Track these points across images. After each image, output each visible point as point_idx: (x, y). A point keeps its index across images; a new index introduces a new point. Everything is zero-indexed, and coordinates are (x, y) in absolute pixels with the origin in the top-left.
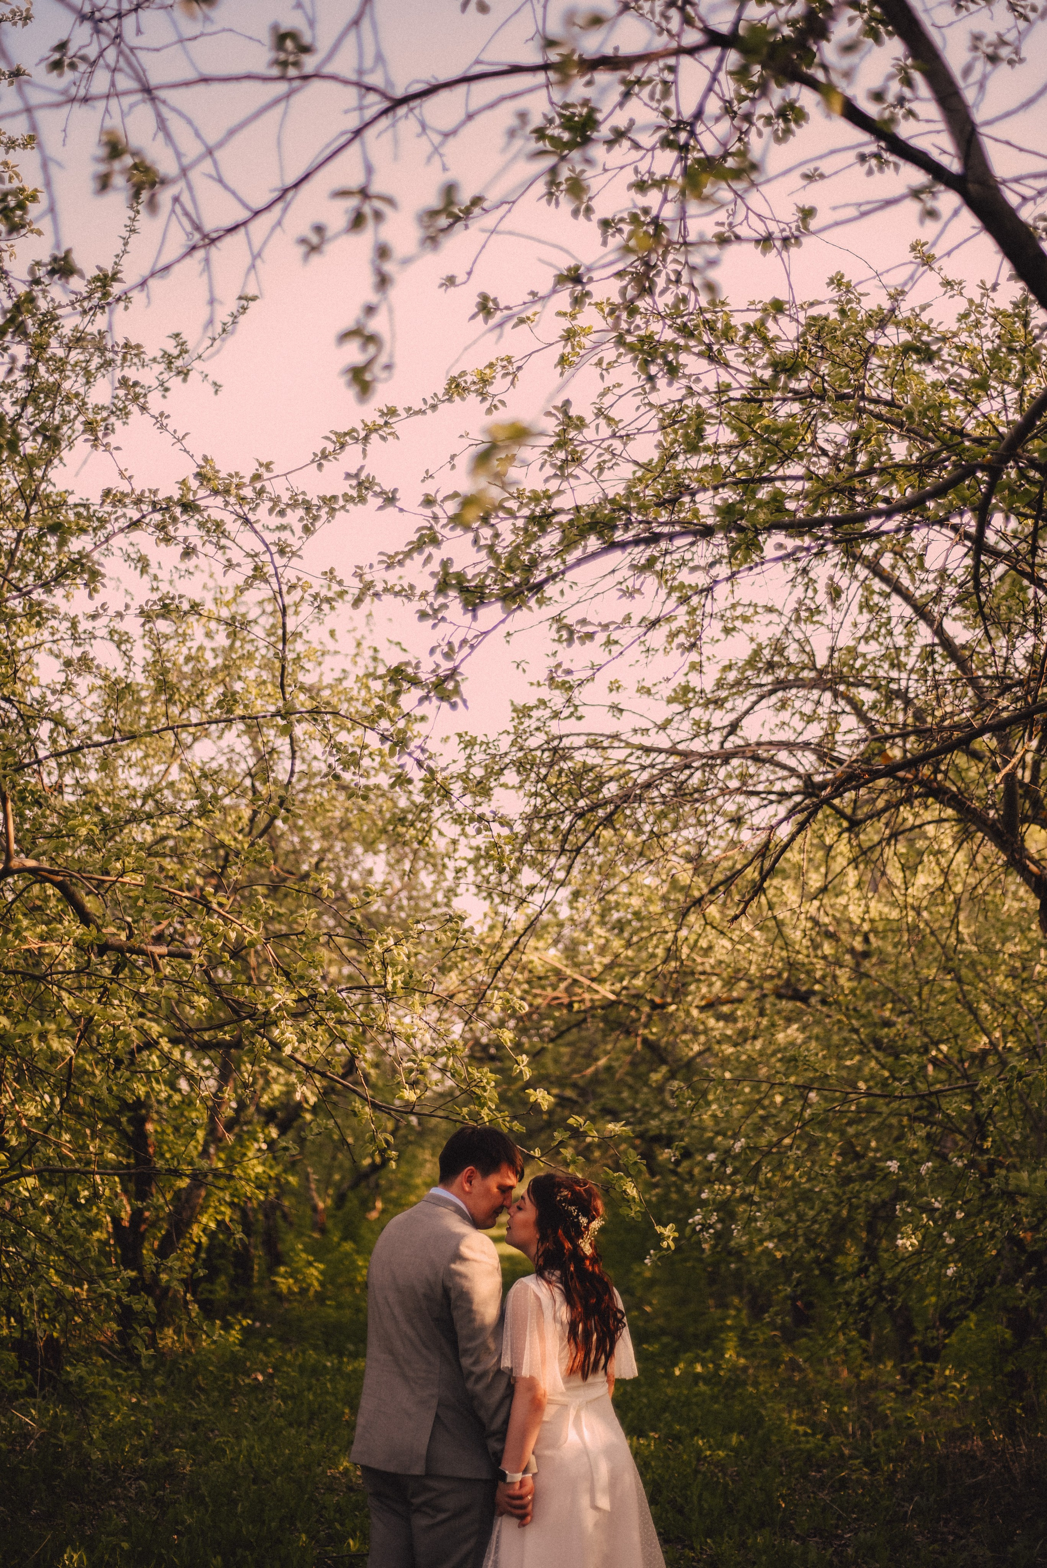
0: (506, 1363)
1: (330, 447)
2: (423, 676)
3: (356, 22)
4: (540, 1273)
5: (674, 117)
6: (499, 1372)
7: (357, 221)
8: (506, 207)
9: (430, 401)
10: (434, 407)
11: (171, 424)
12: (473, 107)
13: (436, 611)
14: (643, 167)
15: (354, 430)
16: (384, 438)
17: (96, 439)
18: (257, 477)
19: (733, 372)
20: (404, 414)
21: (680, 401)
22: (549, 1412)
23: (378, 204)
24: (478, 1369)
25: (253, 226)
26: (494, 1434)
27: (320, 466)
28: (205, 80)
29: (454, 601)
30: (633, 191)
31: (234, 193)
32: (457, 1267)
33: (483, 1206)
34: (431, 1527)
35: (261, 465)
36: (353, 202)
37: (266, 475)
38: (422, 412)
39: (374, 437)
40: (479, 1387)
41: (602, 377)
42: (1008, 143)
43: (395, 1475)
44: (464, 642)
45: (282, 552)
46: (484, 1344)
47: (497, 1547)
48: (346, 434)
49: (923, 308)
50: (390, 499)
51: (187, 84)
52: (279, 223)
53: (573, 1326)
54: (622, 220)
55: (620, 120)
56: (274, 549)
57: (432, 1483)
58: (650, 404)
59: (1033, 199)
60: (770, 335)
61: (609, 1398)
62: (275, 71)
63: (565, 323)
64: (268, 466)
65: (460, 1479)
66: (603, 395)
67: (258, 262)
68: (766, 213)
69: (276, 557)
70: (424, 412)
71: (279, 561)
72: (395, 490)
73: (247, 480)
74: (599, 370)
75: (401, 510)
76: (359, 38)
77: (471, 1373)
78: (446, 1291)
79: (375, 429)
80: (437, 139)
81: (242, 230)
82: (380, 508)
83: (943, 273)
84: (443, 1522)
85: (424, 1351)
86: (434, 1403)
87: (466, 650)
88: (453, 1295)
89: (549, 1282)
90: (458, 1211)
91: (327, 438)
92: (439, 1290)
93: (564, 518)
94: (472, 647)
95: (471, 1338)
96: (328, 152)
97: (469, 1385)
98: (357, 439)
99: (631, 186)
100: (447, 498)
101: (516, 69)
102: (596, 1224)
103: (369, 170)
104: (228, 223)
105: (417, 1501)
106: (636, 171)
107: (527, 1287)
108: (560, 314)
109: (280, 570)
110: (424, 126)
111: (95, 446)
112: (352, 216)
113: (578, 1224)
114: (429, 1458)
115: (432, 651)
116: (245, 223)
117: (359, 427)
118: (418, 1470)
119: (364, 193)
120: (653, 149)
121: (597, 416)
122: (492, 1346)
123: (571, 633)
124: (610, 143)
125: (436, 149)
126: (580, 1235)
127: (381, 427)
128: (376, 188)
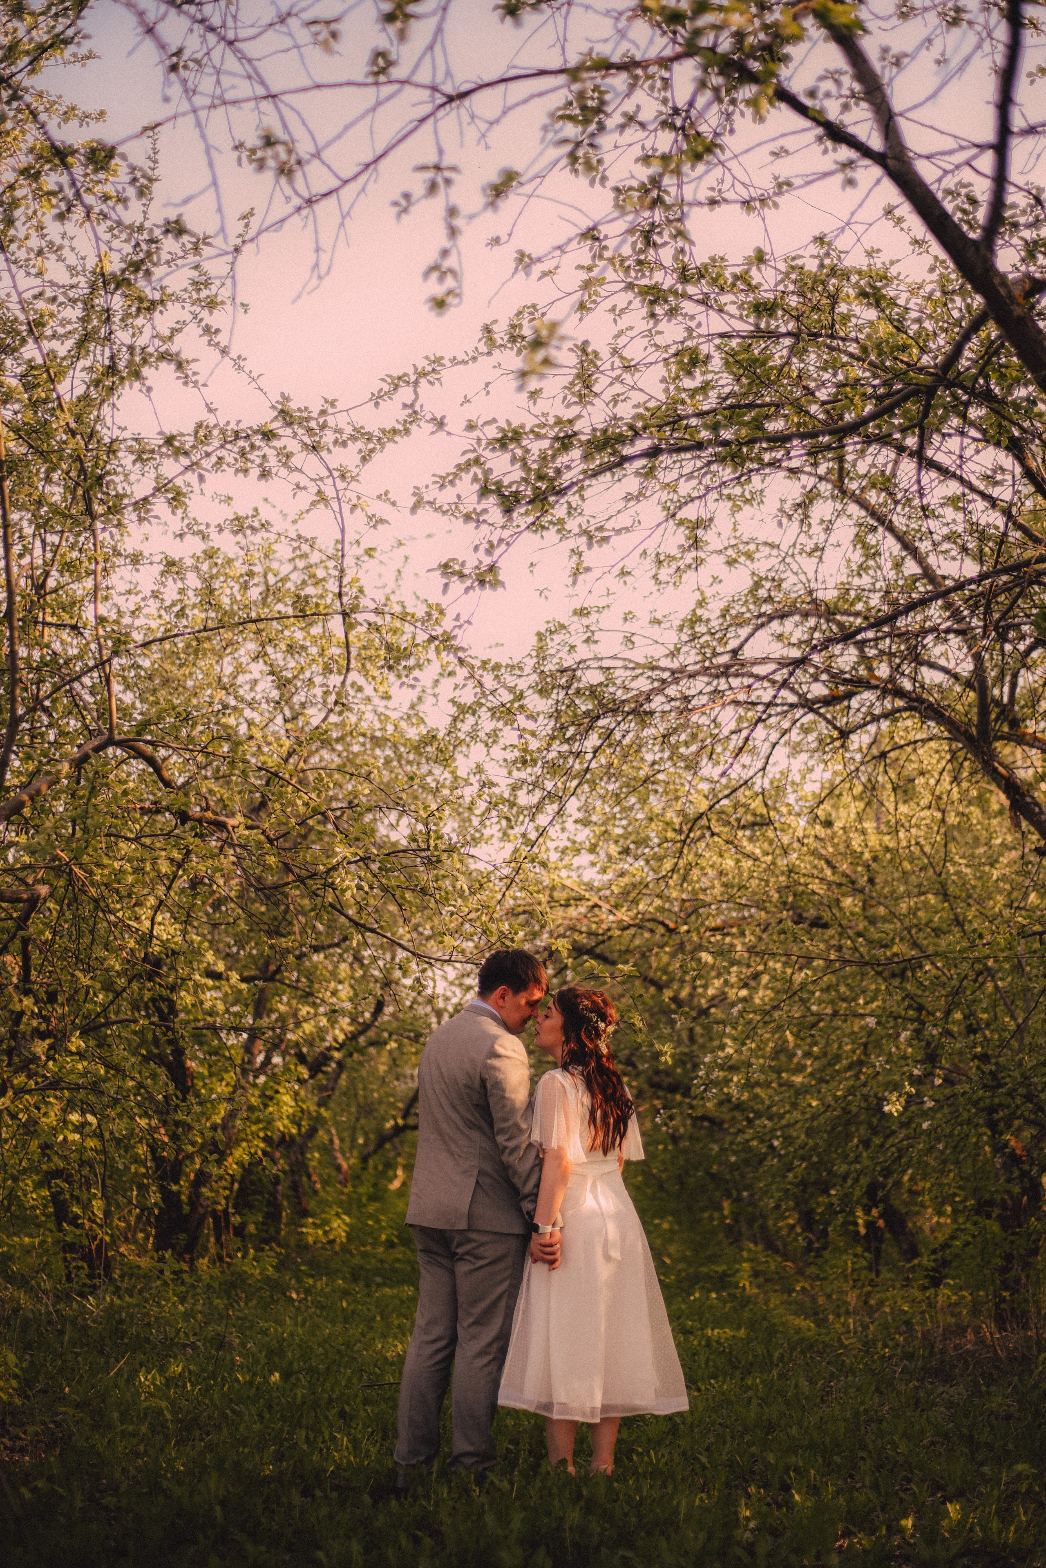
0: (536, 1137)
1: (386, 388)
2: (466, 571)
3: (431, 47)
4: (565, 1067)
5: (670, 104)
6: (530, 1145)
7: (433, 187)
8: (538, 180)
9: (471, 354)
10: (474, 359)
11: (248, 366)
12: (509, 104)
13: (479, 514)
14: (648, 144)
15: (406, 375)
16: (430, 383)
17: (187, 377)
18: (323, 412)
19: (727, 317)
20: (448, 364)
21: (682, 342)
22: (572, 1181)
23: (447, 174)
24: (511, 1144)
25: (342, 192)
26: (526, 1197)
27: (377, 404)
28: (318, 86)
29: (492, 506)
30: (639, 164)
31: (329, 167)
32: (495, 1062)
33: (514, 1017)
34: (472, 1271)
35: (326, 401)
36: (429, 175)
37: (330, 411)
38: (465, 362)
39: (423, 381)
40: (511, 1159)
41: (615, 321)
42: (932, 127)
43: (441, 1231)
44: (501, 540)
45: (343, 477)
46: (516, 1125)
47: (528, 1288)
48: (399, 378)
49: (892, 263)
50: (440, 424)
51: (305, 90)
52: (363, 189)
53: (592, 1113)
54: (631, 188)
55: (629, 106)
56: (336, 474)
57: (473, 1236)
58: (655, 345)
59: (952, 171)
60: (754, 283)
61: (619, 1173)
62: (370, 80)
63: (584, 276)
64: (333, 404)
65: (496, 1233)
66: (617, 336)
67: (347, 221)
68: (747, 182)
69: (338, 480)
70: (466, 363)
71: (340, 485)
72: (443, 417)
73: (315, 415)
74: (612, 316)
75: (449, 433)
76: (433, 59)
77: (506, 1148)
78: (483, 1082)
79: (424, 374)
80: (483, 126)
81: (335, 195)
82: (432, 433)
83: (912, 234)
84: (481, 1267)
85: (467, 1131)
86: (475, 1172)
87: (503, 547)
88: (489, 1085)
89: (572, 1075)
90: (493, 1017)
91: (383, 380)
92: (477, 1082)
93: (584, 438)
94: (508, 544)
95: (505, 1120)
96: (400, 136)
97: (504, 1158)
98: (408, 383)
99: (637, 160)
100: (487, 423)
101: (542, 73)
102: (611, 1029)
103: (441, 152)
104: (324, 190)
105: (460, 1251)
106: (643, 148)
107: (554, 1078)
108: (580, 267)
109: (341, 493)
110: (473, 117)
111: (186, 384)
112: (428, 184)
113: (596, 1029)
114: (470, 1216)
115: (476, 548)
116: (336, 190)
117: (411, 371)
118: (463, 1225)
119: (438, 168)
120: (656, 130)
121: (613, 355)
122: (524, 1126)
123: (590, 538)
124: (622, 127)
125: (483, 136)
126: (598, 1036)
127: (429, 373)
128: (444, 164)
